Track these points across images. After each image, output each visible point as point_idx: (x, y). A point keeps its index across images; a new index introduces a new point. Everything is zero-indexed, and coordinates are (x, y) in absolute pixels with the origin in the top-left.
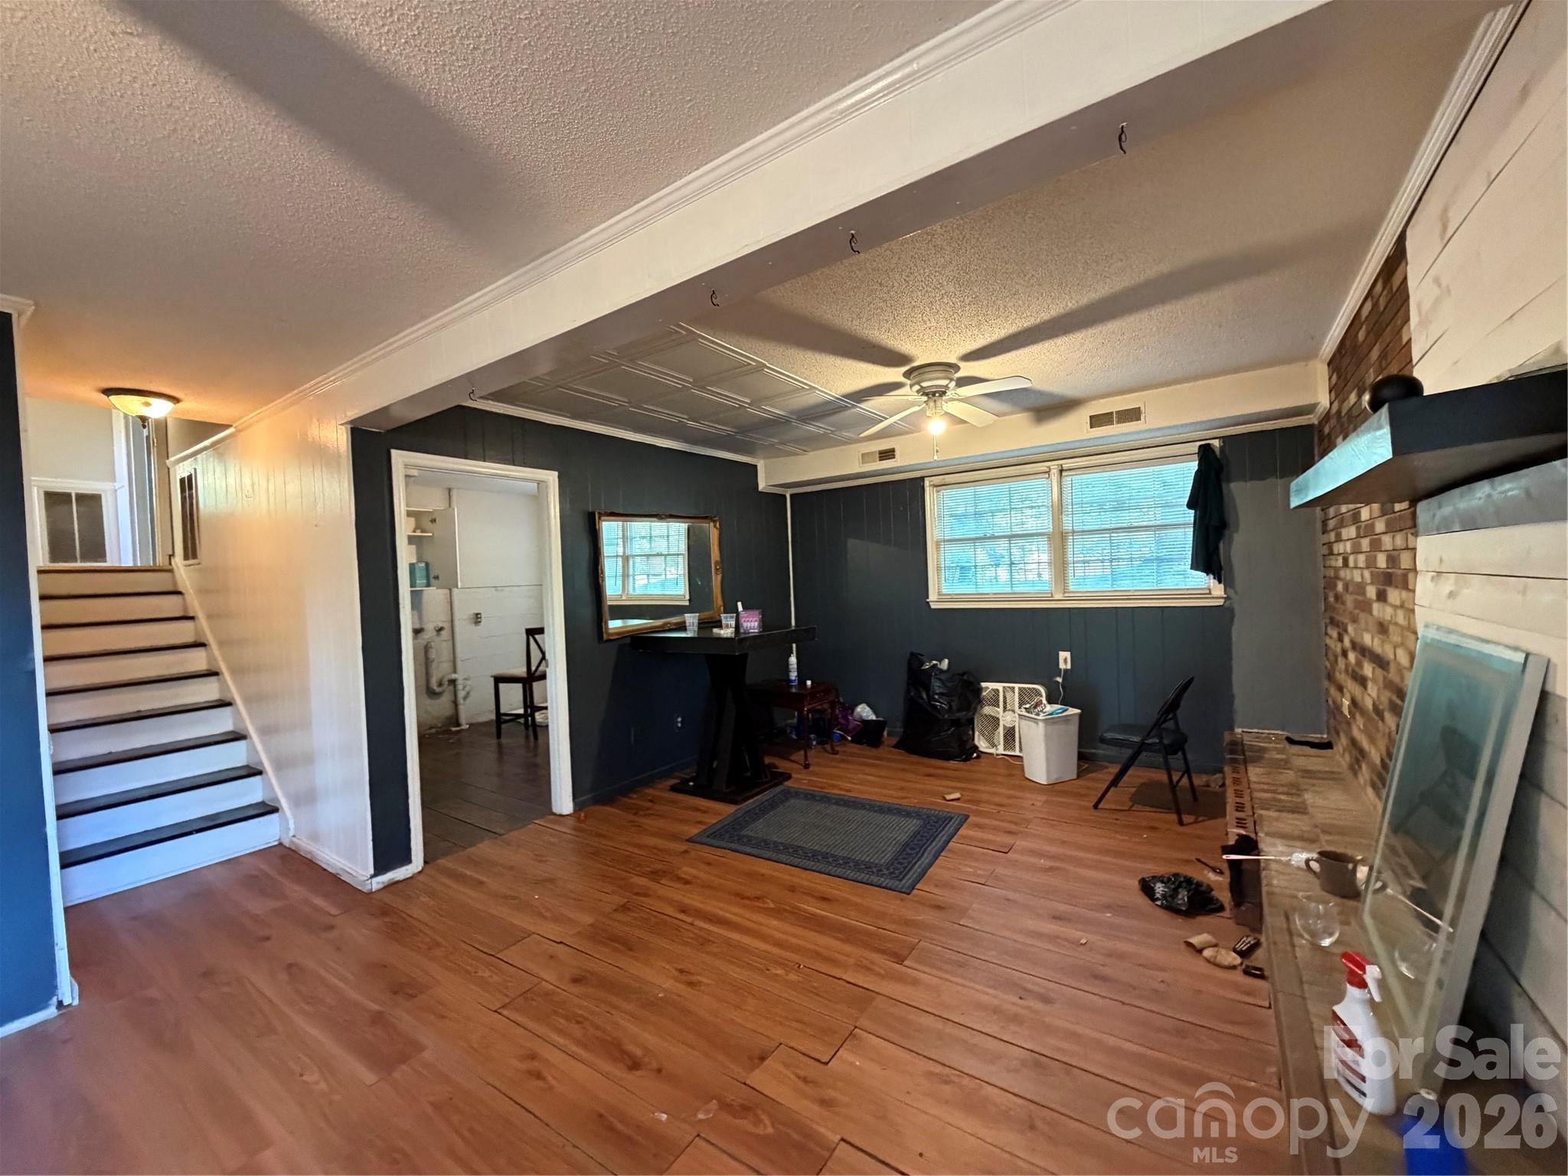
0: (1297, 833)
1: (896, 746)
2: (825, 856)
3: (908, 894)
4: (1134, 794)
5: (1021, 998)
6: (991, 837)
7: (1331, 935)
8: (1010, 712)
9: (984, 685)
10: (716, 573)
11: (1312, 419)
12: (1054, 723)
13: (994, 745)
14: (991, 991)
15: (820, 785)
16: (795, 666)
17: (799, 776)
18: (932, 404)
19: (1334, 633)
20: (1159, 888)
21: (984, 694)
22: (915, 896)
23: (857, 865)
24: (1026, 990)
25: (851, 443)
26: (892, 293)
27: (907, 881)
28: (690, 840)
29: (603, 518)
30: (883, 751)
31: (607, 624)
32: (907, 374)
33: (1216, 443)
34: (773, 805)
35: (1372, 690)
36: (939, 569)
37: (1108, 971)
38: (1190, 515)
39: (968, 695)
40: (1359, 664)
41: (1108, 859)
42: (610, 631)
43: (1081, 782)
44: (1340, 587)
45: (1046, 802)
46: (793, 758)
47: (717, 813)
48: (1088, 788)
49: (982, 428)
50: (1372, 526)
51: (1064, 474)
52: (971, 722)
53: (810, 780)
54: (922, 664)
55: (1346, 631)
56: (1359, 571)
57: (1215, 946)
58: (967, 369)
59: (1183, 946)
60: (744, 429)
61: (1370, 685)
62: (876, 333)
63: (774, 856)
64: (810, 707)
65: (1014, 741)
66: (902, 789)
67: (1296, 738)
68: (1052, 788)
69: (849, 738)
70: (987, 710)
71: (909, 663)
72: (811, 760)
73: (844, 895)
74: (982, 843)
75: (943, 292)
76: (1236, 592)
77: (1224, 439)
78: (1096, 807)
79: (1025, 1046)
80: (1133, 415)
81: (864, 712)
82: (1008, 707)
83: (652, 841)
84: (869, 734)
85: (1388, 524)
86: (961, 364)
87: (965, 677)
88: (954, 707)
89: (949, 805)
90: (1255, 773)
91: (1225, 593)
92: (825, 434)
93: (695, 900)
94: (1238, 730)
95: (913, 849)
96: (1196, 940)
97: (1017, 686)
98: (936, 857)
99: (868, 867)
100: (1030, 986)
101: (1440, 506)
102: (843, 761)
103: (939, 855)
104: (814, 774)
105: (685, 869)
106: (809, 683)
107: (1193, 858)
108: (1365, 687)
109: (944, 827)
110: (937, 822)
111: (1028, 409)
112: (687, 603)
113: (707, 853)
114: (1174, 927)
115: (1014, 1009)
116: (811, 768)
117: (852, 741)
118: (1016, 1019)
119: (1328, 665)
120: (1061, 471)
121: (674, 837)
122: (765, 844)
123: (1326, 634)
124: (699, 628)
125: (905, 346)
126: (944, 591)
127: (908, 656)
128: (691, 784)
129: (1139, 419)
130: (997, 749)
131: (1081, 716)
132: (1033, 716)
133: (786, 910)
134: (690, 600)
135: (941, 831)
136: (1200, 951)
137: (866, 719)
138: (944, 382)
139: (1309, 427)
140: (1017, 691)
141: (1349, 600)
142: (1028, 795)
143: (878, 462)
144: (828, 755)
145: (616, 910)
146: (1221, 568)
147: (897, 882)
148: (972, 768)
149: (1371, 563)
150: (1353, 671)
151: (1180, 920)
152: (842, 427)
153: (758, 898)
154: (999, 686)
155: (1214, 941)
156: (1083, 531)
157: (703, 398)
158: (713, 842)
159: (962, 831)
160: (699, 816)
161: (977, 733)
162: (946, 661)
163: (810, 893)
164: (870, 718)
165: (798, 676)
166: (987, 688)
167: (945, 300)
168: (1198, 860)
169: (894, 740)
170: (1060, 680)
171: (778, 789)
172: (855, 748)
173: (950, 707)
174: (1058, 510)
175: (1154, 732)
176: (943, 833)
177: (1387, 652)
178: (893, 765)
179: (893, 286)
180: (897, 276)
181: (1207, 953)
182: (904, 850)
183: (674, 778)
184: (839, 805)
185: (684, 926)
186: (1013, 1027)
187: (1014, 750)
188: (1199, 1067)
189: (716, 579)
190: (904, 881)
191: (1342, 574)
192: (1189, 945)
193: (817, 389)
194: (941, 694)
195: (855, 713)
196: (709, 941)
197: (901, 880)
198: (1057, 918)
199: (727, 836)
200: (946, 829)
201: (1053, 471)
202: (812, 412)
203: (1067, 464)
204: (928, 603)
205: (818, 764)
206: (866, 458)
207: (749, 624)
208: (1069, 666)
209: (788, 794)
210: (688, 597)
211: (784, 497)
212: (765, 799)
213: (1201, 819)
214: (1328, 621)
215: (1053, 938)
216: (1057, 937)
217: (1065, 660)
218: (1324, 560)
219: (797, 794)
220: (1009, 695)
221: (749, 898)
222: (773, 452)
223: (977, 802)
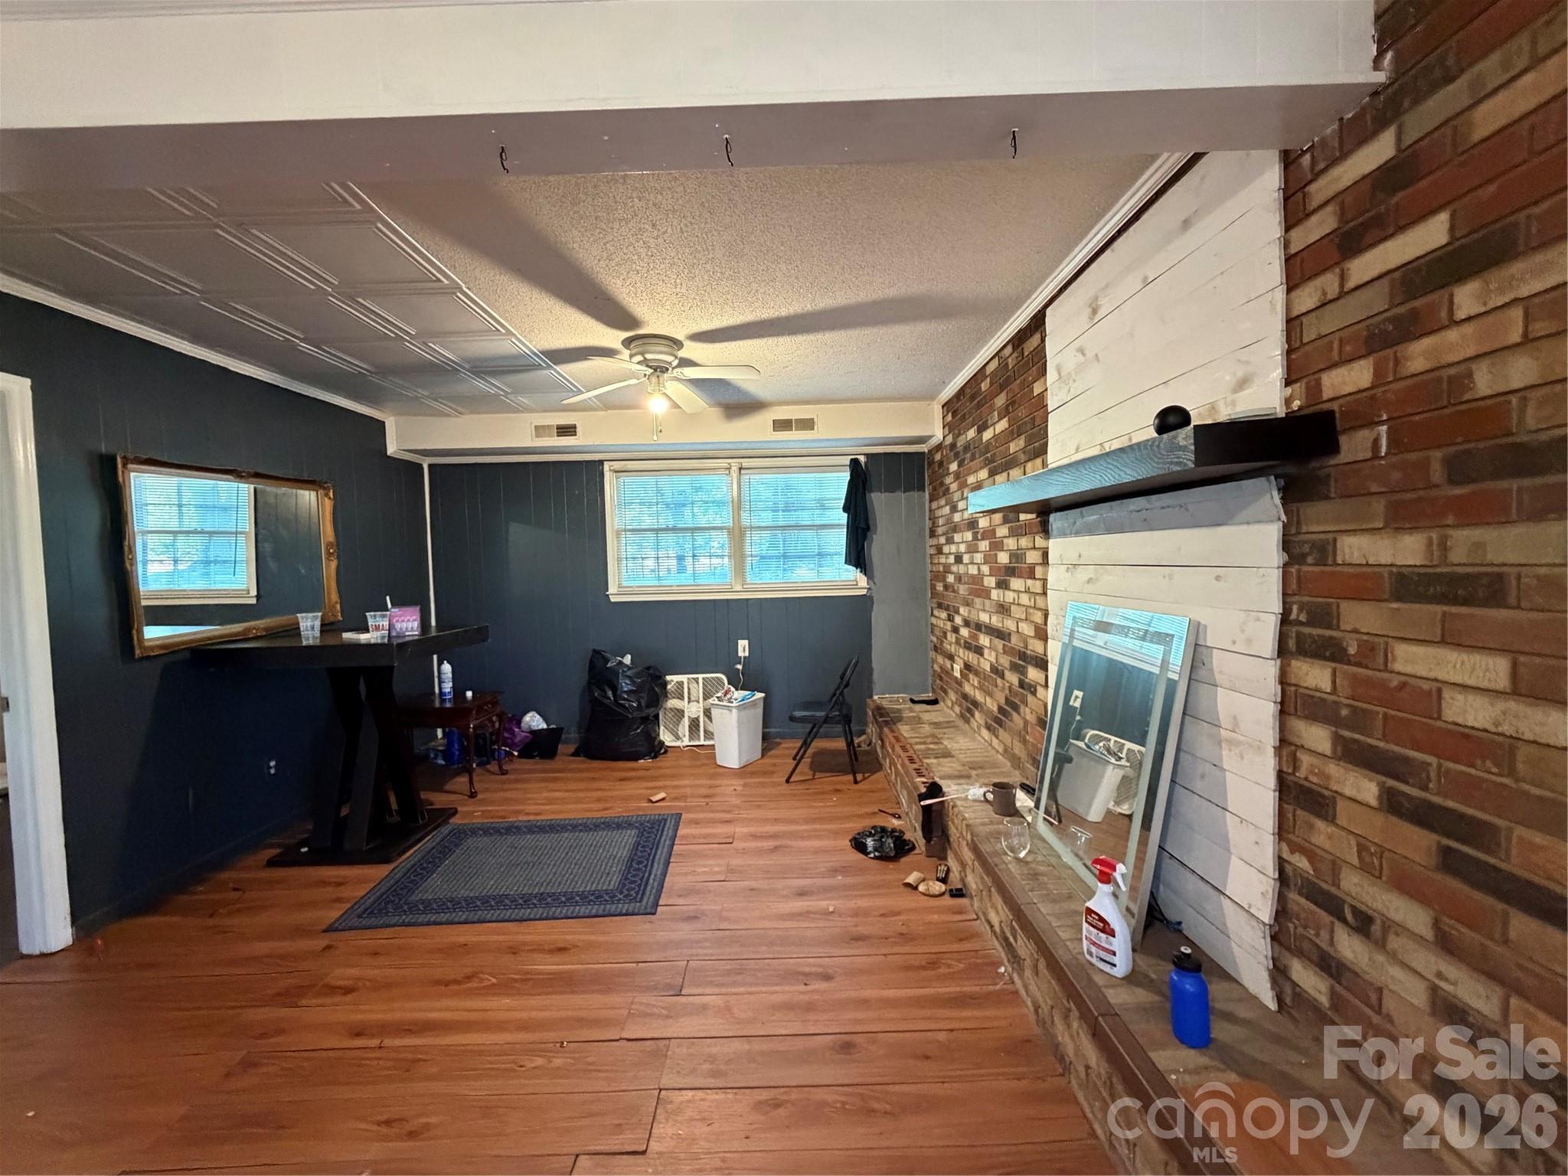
0: (956, 773)
1: (576, 754)
2: (541, 897)
3: (654, 914)
4: (812, 763)
5: (806, 984)
6: (711, 831)
7: (1024, 848)
8: (695, 703)
9: (668, 678)
10: (327, 559)
11: (923, 448)
12: (745, 708)
13: (678, 738)
14: (778, 988)
15: (500, 814)
16: (450, 675)
17: (465, 809)
18: (654, 379)
19: (944, 615)
20: (870, 843)
21: (669, 687)
22: (662, 913)
23: (584, 898)
24: (805, 974)
25: (523, 412)
26: (659, 240)
27: (648, 899)
28: (330, 929)
29: (130, 466)
30: (558, 762)
31: (140, 632)
32: (627, 343)
33: (862, 459)
34: (444, 851)
35: (990, 656)
36: (619, 560)
37: (862, 930)
38: (844, 518)
39: (653, 689)
40: (975, 637)
41: (818, 826)
42: (147, 644)
43: (766, 760)
44: (951, 579)
45: (745, 785)
46: (447, 787)
47: (362, 881)
48: (775, 765)
49: (690, 414)
50: (994, 532)
51: (742, 472)
52: (657, 717)
53: (483, 811)
54: (607, 661)
55: (957, 612)
56: (976, 567)
57: (924, 880)
58: (690, 350)
59: (902, 889)
60: (384, 371)
61: (986, 652)
62: (619, 282)
63: (471, 916)
64: (476, 722)
65: (699, 730)
66: (599, 800)
67: (916, 699)
68: (744, 771)
69: (516, 753)
70: (672, 703)
71: (591, 662)
72: (477, 786)
73: (582, 937)
74: (708, 839)
75: (710, 256)
76: (875, 583)
77: (867, 455)
78: (788, 781)
79: (829, 1032)
80: (807, 424)
81: (534, 721)
82: (693, 698)
83: (262, 948)
84: (542, 746)
85: (1011, 529)
86: (687, 344)
87: (651, 671)
88: (643, 704)
89: (657, 807)
90: (904, 730)
91: (868, 584)
92: (497, 395)
93: (373, 1012)
94: (876, 697)
95: (639, 863)
96: (911, 879)
97: (701, 676)
98: (667, 863)
99: (598, 897)
100: (807, 970)
101: (1083, 517)
102: (517, 781)
103: (669, 863)
104: (484, 802)
105: (339, 972)
106: (469, 694)
107: (877, 810)
108: (982, 655)
109: (663, 831)
110: (652, 828)
111: (719, 405)
112: (254, 601)
113: (365, 940)
114: (889, 873)
115: (806, 998)
116: (480, 796)
117: (519, 756)
118: (810, 1007)
119: (935, 639)
120: (740, 469)
121: (301, 931)
122: (455, 904)
123: (932, 614)
124: (322, 632)
125: (638, 307)
126: (625, 584)
127: (591, 653)
128: (304, 850)
129: (813, 429)
130: (683, 741)
131: (765, 699)
132: (725, 703)
133: (516, 980)
134: (258, 597)
135: (660, 838)
136: (916, 888)
137: (536, 728)
138: (669, 358)
139: (920, 455)
140: (701, 681)
141: (963, 590)
142: (725, 782)
143: (556, 438)
144: (493, 777)
145: (227, 1075)
146: (865, 565)
147: (638, 904)
148: (661, 764)
149: (990, 559)
150: (966, 642)
151: (891, 865)
152: (517, 390)
153: (469, 978)
154: (683, 678)
155: (922, 876)
156: (759, 527)
157: (344, 312)
158: (372, 921)
159: (681, 832)
160: (329, 892)
161: (662, 728)
162: (629, 657)
163: (539, 949)
164: (540, 727)
165: (454, 687)
166: (672, 681)
167: (708, 266)
168: (880, 811)
169: (572, 748)
170: (740, 667)
171: (445, 830)
172: (527, 764)
173: (639, 704)
174: (738, 506)
175: (836, 707)
176: (663, 838)
177: (1010, 625)
178: (578, 775)
179: (666, 232)
180: (675, 223)
181: (922, 888)
182: (631, 866)
183: (272, 846)
184: (534, 833)
185: (370, 1055)
186: (812, 1016)
187: (699, 739)
188: (958, 989)
189: (328, 566)
190: (645, 900)
191: (954, 569)
192: (908, 885)
193: (514, 334)
194: (629, 692)
195: (522, 725)
196: (419, 1060)
197: (641, 901)
198: (802, 894)
199: (390, 907)
200: (665, 833)
201: (734, 468)
202: (485, 364)
203: (746, 463)
204: (608, 595)
205: (487, 790)
206: (540, 430)
207: (404, 625)
208: (747, 654)
209: (461, 835)
210: (254, 592)
211: (420, 466)
212: (430, 845)
213: (866, 775)
214: (934, 606)
215: (806, 914)
216: (808, 912)
217: (743, 647)
218: (931, 558)
219: (474, 831)
220: (693, 685)
221: (456, 982)
222: (413, 407)
223: (684, 798)
